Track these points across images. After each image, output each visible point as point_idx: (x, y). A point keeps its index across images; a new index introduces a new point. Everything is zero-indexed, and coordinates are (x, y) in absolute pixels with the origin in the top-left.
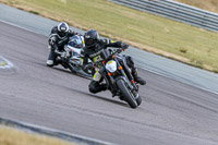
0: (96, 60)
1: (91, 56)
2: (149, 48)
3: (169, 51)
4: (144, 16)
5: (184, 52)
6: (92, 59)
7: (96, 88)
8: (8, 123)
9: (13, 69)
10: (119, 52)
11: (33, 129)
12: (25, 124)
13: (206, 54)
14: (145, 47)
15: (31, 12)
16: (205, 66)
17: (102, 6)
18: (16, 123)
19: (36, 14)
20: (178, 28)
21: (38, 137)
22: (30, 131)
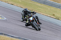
0: (27, 17)
1: (26, 16)
2: (44, 14)
3: (50, 15)
4: (43, 5)
5: (54, 15)
6: (26, 17)
7: (27, 25)
8: (5, 34)
9: (6, 20)
10: (33, 14)
11: (11, 36)
12: (9, 35)
13: (60, 16)
14: (43, 14)
15: (11, 4)
16: (60, 19)
17: (31, 2)
18: (7, 35)
19: (13, 4)
20: (52, 9)
21: (13, 38)
22: (11, 37)
